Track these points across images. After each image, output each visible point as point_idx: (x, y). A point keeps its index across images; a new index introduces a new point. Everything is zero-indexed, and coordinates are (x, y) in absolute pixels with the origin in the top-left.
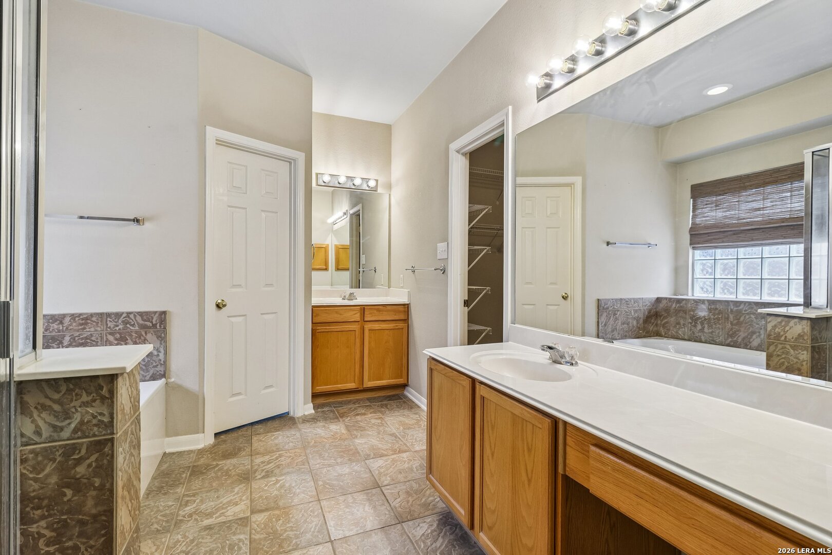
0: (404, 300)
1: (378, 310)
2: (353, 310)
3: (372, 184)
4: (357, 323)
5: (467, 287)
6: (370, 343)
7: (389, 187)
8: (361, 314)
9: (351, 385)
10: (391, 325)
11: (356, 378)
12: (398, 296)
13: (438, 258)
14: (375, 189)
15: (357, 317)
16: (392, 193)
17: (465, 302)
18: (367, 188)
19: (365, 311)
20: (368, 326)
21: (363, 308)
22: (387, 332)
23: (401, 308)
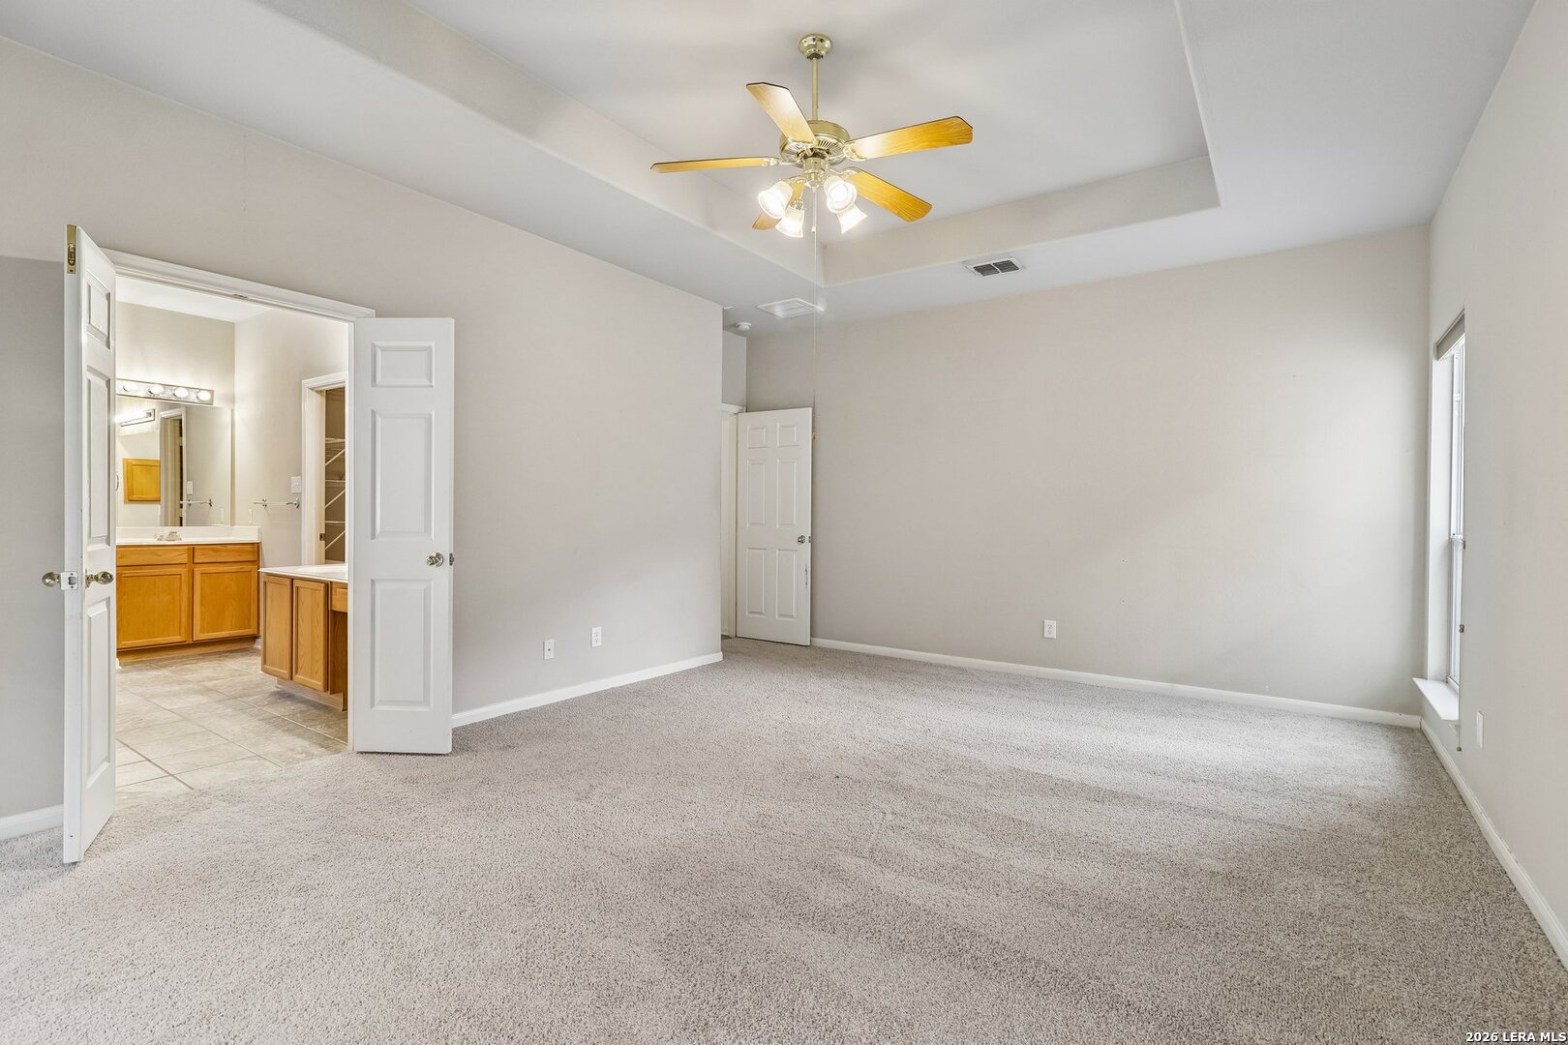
0: (255, 539)
1: (216, 551)
2: (177, 550)
3: (205, 396)
4: (183, 566)
5: (324, 522)
6: (202, 589)
7: (231, 399)
8: (189, 555)
9: (176, 639)
10: (234, 568)
11: (183, 630)
12: (245, 534)
13: (293, 491)
14: (211, 403)
15: (184, 558)
16: (236, 408)
17: (321, 537)
18: (196, 401)
19: (196, 554)
20: (198, 570)
21: (192, 549)
22: (228, 575)
23: (249, 548)
